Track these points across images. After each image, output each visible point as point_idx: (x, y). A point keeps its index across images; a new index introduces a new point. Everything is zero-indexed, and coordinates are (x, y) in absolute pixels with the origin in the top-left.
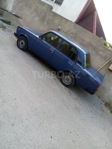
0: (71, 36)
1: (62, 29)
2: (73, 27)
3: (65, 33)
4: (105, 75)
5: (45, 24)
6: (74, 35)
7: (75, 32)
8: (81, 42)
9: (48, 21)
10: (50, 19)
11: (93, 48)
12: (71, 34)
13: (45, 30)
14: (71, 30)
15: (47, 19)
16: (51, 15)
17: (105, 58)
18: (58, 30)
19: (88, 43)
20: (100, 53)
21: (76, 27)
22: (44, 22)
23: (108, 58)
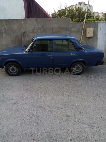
0: (39, 32)
1: (26, 31)
2: (35, 23)
3: (31, 32)
4: (87, 44)
5: (5, 36)
6: (42, 29)
7: (40, 26)
8: (52, 31)
9: (6, 32)
10: (7, 28)
11: (65, 29)
12: (38, 30)
13: (9, 42)
14: (36, 27)
15: (3, 31)
16: (4, 24)
17: (79, 31)
18: (23, 34)
19: (58, 28)
20: (73, 29)
21: (39, 21)
22: (2, 35)
23: (80, 30)
